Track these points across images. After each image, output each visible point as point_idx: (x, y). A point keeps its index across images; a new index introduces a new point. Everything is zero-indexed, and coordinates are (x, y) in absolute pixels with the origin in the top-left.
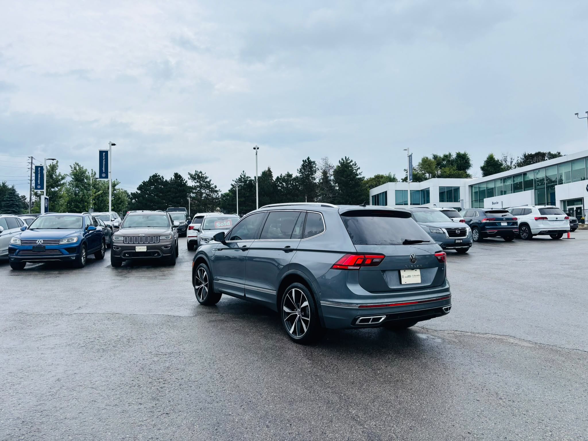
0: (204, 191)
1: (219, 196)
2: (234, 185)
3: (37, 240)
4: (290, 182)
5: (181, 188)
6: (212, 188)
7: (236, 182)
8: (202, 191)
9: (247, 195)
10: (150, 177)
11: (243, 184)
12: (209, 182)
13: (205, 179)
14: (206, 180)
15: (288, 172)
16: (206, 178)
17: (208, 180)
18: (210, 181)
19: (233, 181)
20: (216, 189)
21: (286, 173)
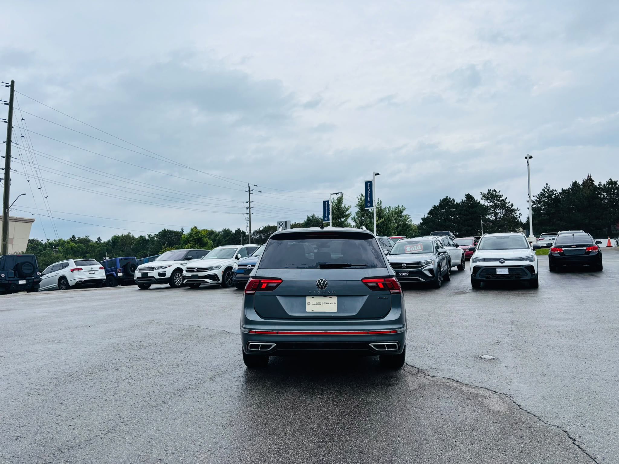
0: (499, 211)
1: (516, 216)
2: (535, 201)
3: (247, 266)
4: (614, 191)
5: (472, 210)
6: (508, 207)
7: (537, 198)
8: (497, 211)
9: (552, 212)
10: (441, 201)
11: (547, 200)
12: (504, 201)
13: (499, 198)
14: (501, 199)
15: (610, 179)
16: (501, 196)
17: (503, 198)
18: (506, 199)
19: (533, 196)
20: (513, 208)
21: (608, 180)
